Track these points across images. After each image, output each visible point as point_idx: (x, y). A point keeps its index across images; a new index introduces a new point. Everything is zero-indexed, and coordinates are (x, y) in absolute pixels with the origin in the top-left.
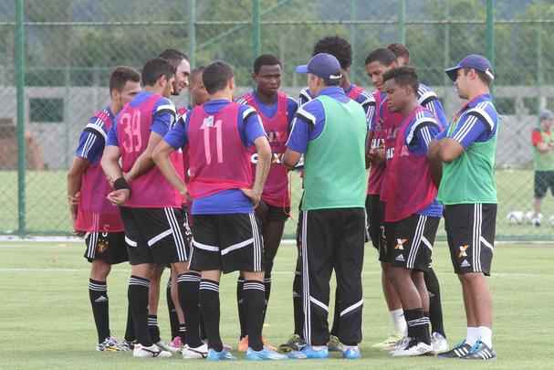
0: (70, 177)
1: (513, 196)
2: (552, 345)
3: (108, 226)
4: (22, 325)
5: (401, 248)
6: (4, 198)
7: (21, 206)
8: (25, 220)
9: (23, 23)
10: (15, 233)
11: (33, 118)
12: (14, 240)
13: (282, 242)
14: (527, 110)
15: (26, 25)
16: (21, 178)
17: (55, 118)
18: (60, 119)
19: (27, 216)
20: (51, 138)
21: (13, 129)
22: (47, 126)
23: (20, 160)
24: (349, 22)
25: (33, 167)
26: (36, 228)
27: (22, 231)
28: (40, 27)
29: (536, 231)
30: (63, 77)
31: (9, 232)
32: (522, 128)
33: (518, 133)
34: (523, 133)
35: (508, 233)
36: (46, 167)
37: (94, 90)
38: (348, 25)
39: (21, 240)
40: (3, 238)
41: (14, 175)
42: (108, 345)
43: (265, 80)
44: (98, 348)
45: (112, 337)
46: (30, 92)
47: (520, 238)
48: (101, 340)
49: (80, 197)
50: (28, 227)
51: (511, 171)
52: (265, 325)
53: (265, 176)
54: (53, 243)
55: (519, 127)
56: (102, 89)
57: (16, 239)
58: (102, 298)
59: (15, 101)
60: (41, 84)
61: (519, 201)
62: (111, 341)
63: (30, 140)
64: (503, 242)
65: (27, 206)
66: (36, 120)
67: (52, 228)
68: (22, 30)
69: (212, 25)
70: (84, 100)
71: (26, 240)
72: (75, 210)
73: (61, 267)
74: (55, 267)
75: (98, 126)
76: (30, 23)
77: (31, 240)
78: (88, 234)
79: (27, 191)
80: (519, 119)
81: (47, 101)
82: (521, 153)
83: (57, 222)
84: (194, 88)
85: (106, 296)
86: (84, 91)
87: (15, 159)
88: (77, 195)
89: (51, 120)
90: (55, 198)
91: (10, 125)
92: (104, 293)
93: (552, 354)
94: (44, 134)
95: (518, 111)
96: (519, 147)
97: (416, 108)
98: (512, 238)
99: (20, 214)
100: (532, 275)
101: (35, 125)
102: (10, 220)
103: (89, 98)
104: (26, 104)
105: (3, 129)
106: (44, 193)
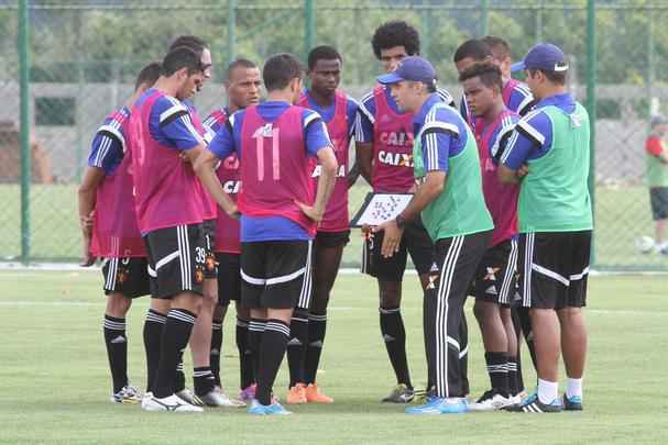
0: (82, 192)
1: (618, 217)
2: (665, 397)
3: (129, 251)
4: (26, 369)
5: (493, 278)
6: (4, 217)
7: (25, 227)
8: (30, 244)
9: (28, 7)
10: (17, 259)
11: (39, 121)
12: (15, 268)
13: (340, 271)
14: (635, 114)
15: (31, 10)
16: (24, 193)
17: (66, 121)
18: (72, 122)
19: (32, 239)
20: (60, 145)
21: (14, 133)
22: (56, 131)
23: (24, 171)
24: (421, 7)
25: (39, 179)
26: (42, 253)
27: (24, 257)
28: (49, 11)
29: (645, 260)
30: (76, 72)
31: (10, 258)
32: (630, 136)
33: (625, 141)
34: (631, 142)
35: (612, 262)
36: (54, 180)
37: (114, 87)
38: (419, 11)
39: (25, 268)
40: (3, 265)
41: (17, 189)
42: (126, 395)
43: (321, 77)
44: (113, 399)
45: (130, 386)
46: (36, 90)
47: (627, 268)
48: (117, 389)
49: (96, 216)
50: (32, 252)
51: (615, 188)
52: (318, 371)
53: (328, 194)
54: (64, 272)
55: (625, 134)
56: (123, 87)
57: (18, 266)
58: (120, 338)
59: (18, 101)
60: (49, 80)
61: (626, 223)
62: (130, 391)
63: (35, 147)
64: (606, 273)
65: (32, 228)
66: (43, 124)
67: (62, 253)
68: (27, 15)
69: (255, 10)
70: (101, 98)
71: (30, 267)
72: (90, 233)
73: (72, 300)
74: (63, 300)
75: (114, 128)
76: (36, 7)
77: (36, 268)
78: (106, 260)
79: (32, 208)
80: (626, 125)
81: (56, 100)
82: (628, 165)
83: (67, 246)
84: (232, 85)
85: (124, 336)
86: (101, 88)
87: (18, 170)
88: (92, 215)
89: (61, 123)
90: (66, 218)
91: (12, 129)
92: (122, 333)
93: (665, 407)
94: (54, 140)
95: (624, 114)
96: (625, 158)
97: (502, 112)
98: (616, 268)
99: (22, 236)
100: (641, 313)
101: (42, 129)
102: (11, 243)
103: (107, 98)
104: (31, 105)
105: (4, 134)
106: (52, 211)
